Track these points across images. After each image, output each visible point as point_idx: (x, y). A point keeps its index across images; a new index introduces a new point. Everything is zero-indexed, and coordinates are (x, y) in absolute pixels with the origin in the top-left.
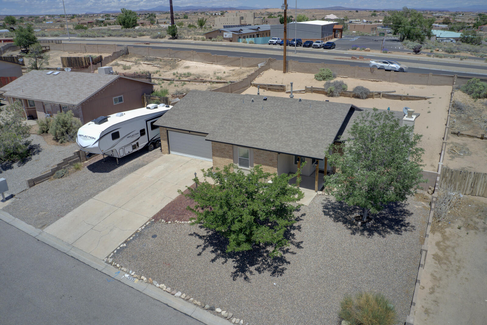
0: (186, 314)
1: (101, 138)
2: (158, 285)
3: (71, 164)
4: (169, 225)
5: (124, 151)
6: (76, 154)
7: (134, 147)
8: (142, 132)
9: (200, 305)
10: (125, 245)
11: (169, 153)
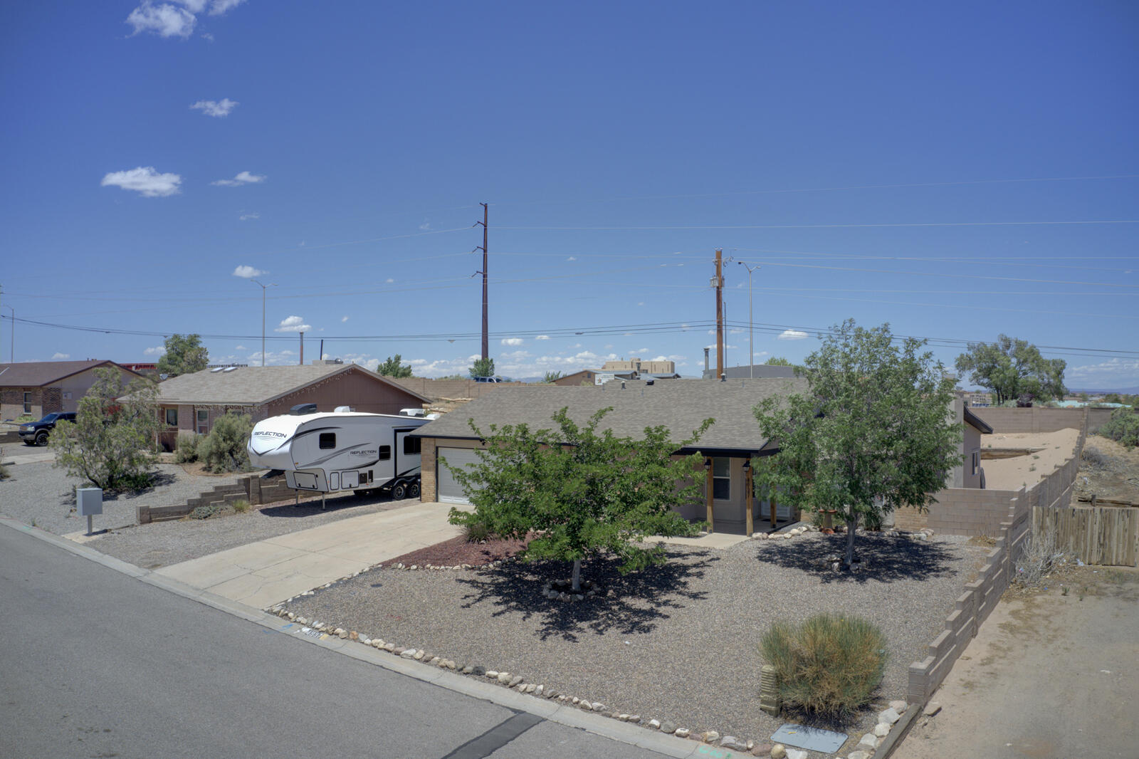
0: (419, 680)
1: (297, 436)
2: (368, 641)
3: (228, 501)
4: (411, 572)
5: (340, 480)
6: (242, 483)
7: (363, 479)
8: (384, 453)
9: (453, 666)
10: (312, 593)
11: (437, 500)
